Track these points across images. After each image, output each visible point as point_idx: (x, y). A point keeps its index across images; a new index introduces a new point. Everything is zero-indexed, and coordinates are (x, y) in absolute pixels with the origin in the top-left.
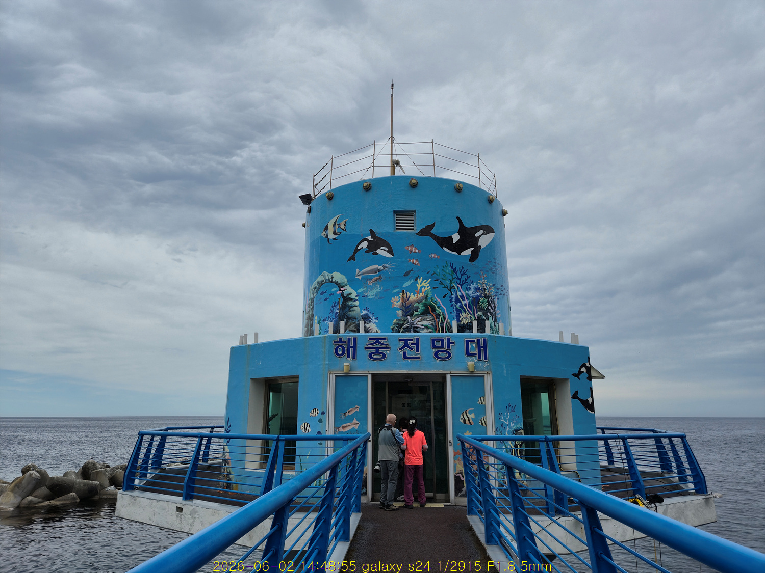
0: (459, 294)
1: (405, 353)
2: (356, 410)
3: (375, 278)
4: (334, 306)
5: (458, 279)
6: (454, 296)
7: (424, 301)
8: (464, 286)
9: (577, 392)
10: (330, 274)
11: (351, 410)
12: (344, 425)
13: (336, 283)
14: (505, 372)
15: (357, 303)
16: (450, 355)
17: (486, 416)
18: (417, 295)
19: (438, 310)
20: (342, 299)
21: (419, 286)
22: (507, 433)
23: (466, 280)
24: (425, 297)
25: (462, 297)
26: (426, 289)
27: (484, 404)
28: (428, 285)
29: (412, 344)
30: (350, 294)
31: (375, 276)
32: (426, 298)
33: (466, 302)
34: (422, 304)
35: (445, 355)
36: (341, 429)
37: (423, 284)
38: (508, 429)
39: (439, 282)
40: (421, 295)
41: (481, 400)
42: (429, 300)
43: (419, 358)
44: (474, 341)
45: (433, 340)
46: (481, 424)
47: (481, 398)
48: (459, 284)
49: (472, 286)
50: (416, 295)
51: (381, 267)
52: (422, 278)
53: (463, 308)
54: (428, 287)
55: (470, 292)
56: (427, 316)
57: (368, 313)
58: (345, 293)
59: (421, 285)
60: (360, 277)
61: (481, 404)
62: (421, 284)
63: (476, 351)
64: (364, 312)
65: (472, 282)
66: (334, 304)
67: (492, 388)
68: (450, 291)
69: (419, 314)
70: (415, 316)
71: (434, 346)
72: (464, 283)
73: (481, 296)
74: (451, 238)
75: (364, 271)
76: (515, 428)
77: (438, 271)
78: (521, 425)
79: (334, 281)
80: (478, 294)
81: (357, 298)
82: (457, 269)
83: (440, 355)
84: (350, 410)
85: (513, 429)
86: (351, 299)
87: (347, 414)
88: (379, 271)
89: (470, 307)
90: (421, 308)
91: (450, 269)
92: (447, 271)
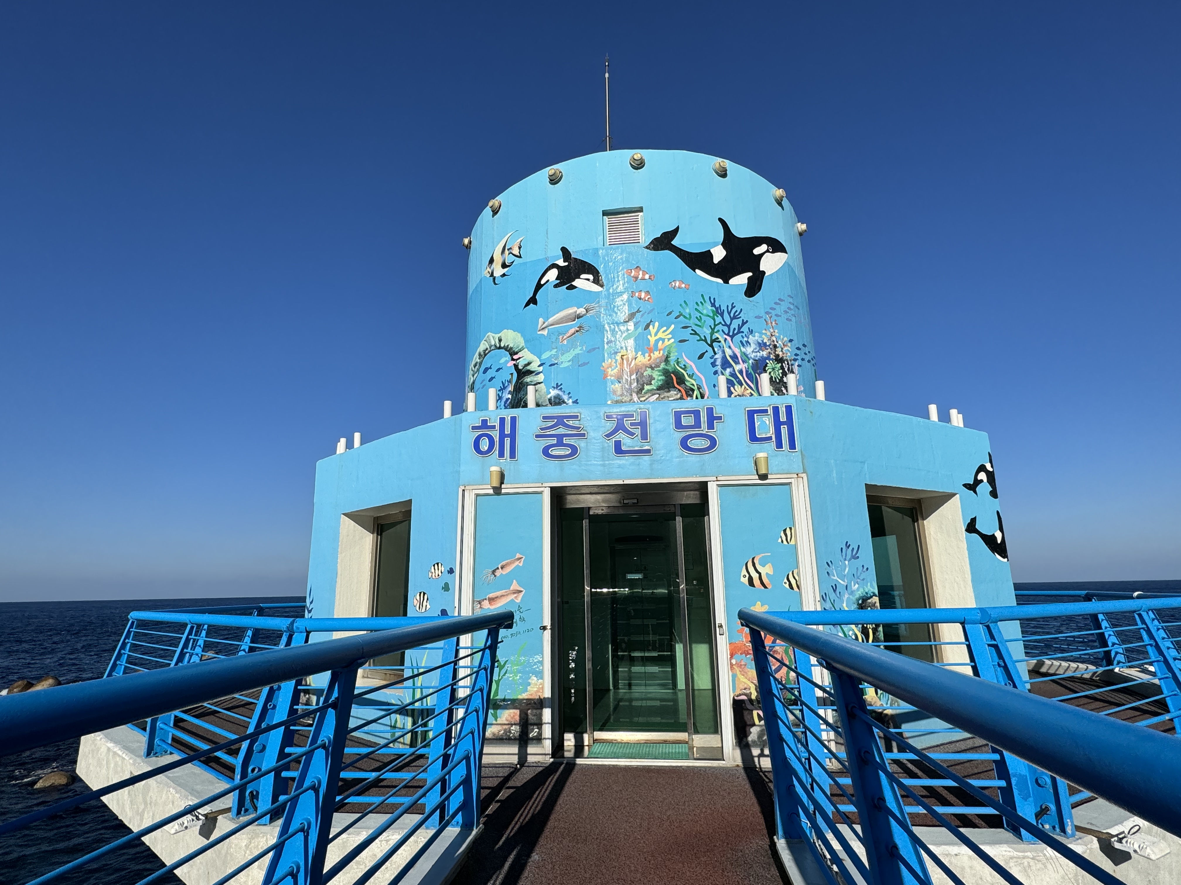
0: (728, 352)
1: (618, 444)
2: (517, 563)
3: (572, 331)
4: (503, 389)
5: (726, 325)
6: (719, 356)
7: (662, 366)
8: (738, 338)
9: (973, 521)
10: (497, 336)
11: (506, 565)
12: (491, 595)
13: (506, 348)
14: (835, 475)
15: (541, 378)
16: (713, 442)
17: (797, 567)
18: (650, 356)
19: (690, 382)
20: (515, 375)
21: (652, 339)
22: (845, 605)
23: (740, 328)
24: (663, 359)
25: (734, 357)
26: (667, 343)
27: (793, 542)
28: (670, 336)
29: (632, 424)
30: (529, 364)
31: (571, 327)
32: (667, 360)
33: (741, 366)
34: (659, 371)
35: (704, 443)
36: (486, 604)
37: (660, 335)
38: (846, 596)
39: (689, 330)
40: (656, 354)
41: (786, 535)
42: (672, 362)
43: (648, 451)
44: (766, 411)
45: (678, 415)
46: (787, 586)
47: (785, 531)
48: (728, 335)
49: (751, 339)
50: (647, 355)
51: (581, 311)
52: (657, 324)
53: (736, 377)
54: (669, 339)
55: (749, 350)
56: (669, 391)
57: (560, 393)
58: (521, 364)
59: (657, 337)
60: (545, 332)
61: (785, 542)
62: (656, 335)
63: (771, 432)
64: (553, 393)
65: (751, 332)
66: (503, 385)
67: (809, 509)
68: (711, 346)
69: (653, 389)
70: (646, 393)
71: (678, 425)
72: (737, 334)
73: (768, 358)
74: (708, 255)
75: (551, 320)
76: (859, 593)
77: (688, 311)
78: (872, 586)
79: (502, 345)
80: (765, 353)
81: (541, 369)
82: (724, 308)
83: (693, 443)
84: (504, 563)
85: (857, 596)
86: (530, 372)
87: (498, 573)
88: (579, 317)
89: (749, 375)
90: (658, 378)
91: (710, 308)
92: (705, 312)
